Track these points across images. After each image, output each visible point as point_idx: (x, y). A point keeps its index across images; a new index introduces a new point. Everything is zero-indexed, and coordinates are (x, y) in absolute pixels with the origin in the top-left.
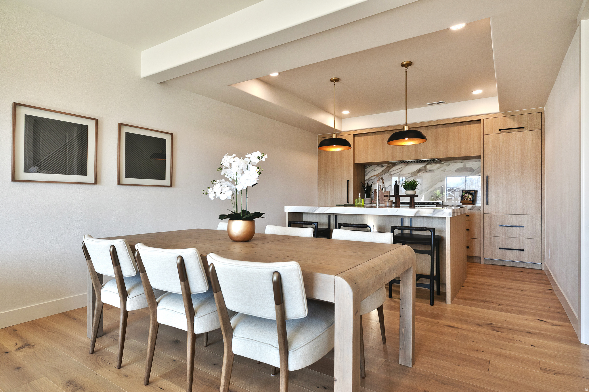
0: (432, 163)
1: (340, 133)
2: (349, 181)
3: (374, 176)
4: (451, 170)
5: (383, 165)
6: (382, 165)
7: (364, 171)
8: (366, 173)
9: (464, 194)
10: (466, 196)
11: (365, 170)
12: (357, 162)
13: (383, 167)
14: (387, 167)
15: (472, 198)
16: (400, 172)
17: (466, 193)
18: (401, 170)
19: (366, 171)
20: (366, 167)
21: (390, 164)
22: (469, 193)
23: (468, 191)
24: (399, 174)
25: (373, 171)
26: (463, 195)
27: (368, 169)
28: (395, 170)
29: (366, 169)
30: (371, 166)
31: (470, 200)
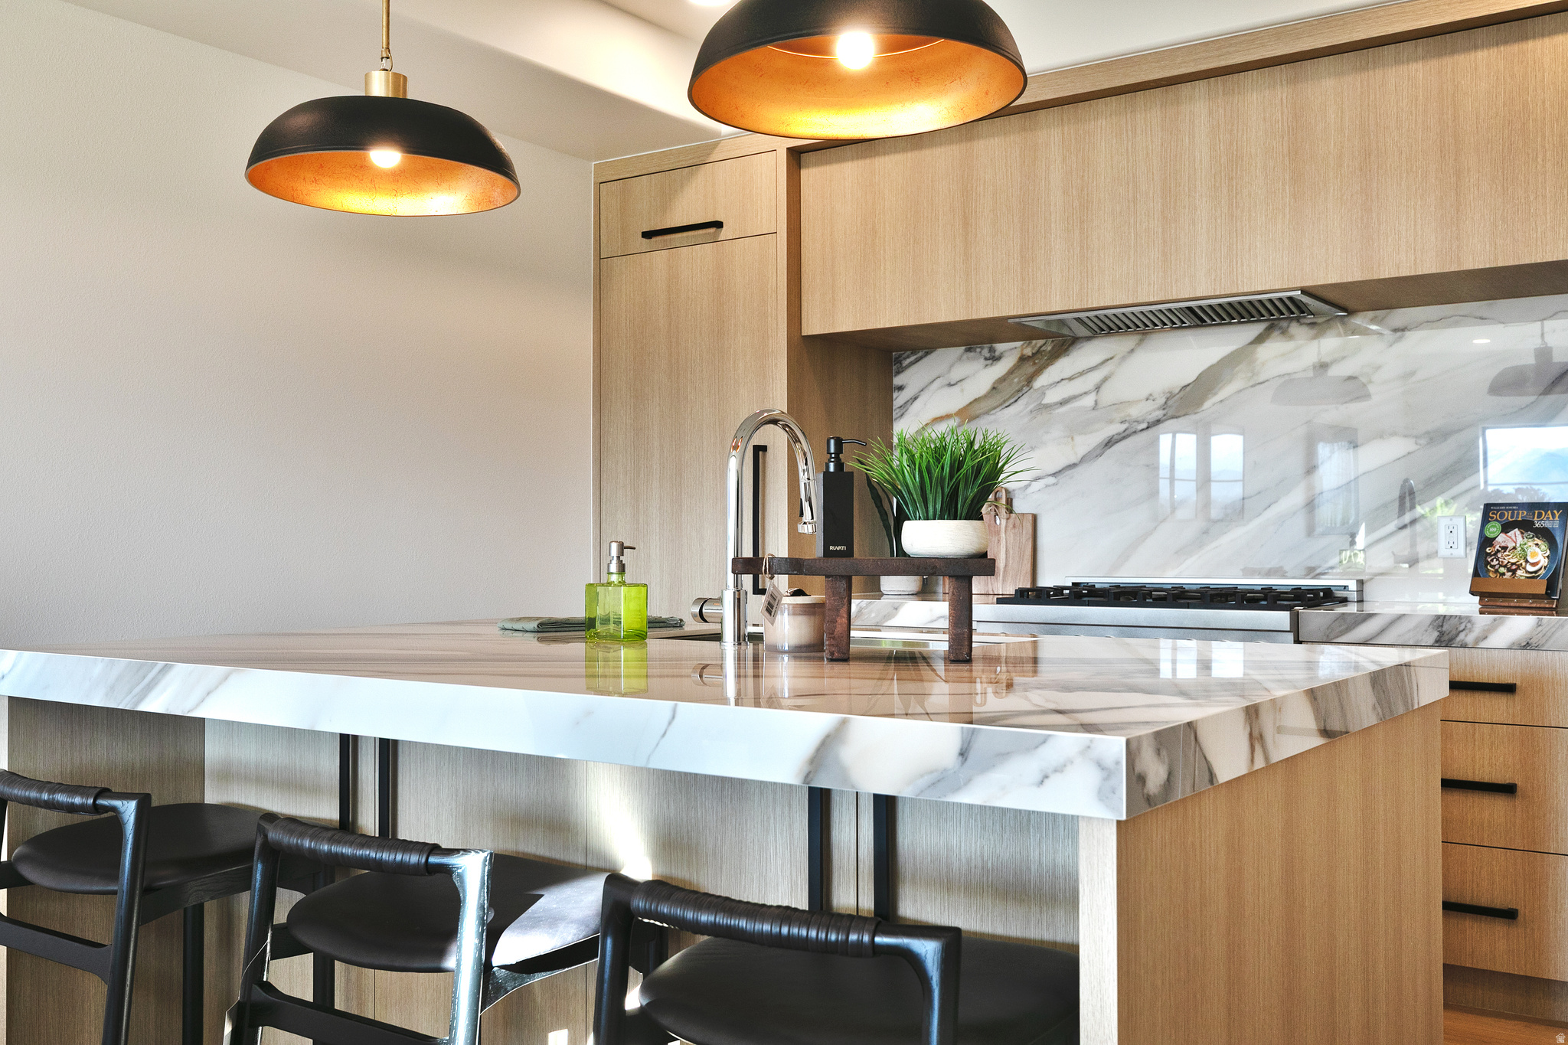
0: (1294, 324)
1: (716, 145)
2: (764, 448)
3: (948, 416)
4: (1412, 373)
5: (1000, 347)
6: (992, 350)
7: (889, 390)
8: (899, 399)
9: (1493, 529)
10: (1505, 548)
11: (897, 381)
12: (814, 325)
13: (994, 358)
14: (1023, 359)
15: (1544, 562)
16: (1098, 388)
17: (1506, 528)
18: (1105, 380)
19: (901, 388)
20: (899, 361)
21: (1041, 342)
22: (1526, 526)
23: (1522, 515)
24: (1088, 401)
25: (942, 387)
26: (1485, 542)
27: (911, 378)
28: (1070, 379)
29: (898, 373)
30: (927, 354)
31: (1534, 576)
